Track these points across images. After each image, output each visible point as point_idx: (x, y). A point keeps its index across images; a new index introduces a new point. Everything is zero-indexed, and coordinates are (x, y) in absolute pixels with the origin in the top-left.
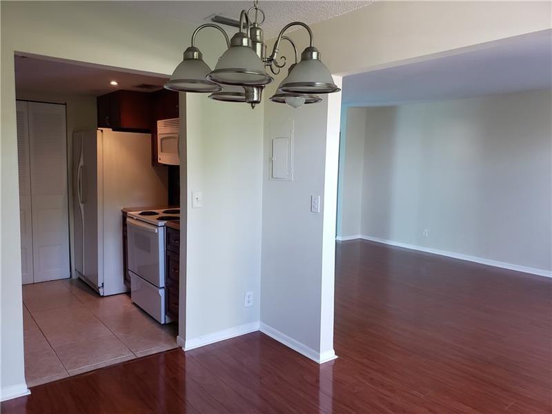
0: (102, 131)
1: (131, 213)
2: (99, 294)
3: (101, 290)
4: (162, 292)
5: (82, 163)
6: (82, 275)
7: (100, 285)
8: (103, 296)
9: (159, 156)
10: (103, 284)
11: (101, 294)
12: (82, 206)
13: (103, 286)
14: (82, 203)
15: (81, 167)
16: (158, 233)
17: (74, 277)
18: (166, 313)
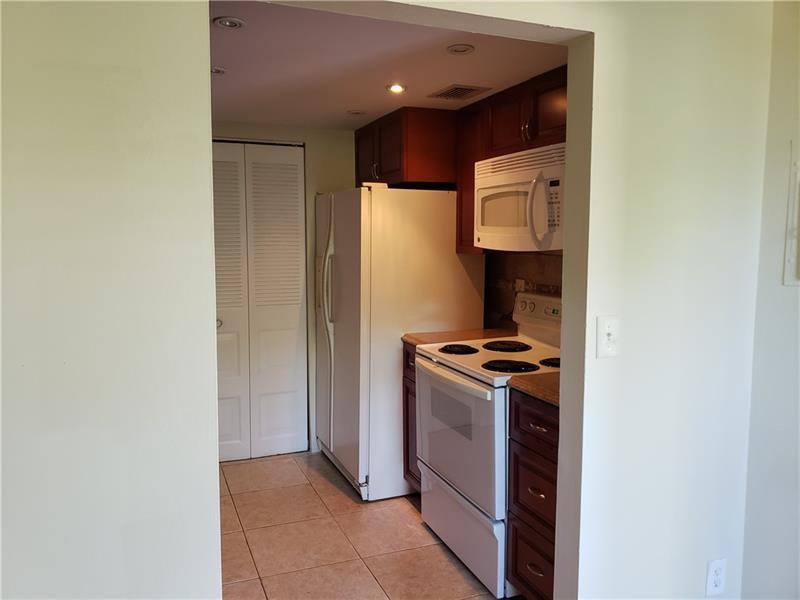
0: (370, 188)
1: (423, 346)
2: (360, 496)
3: (363, 491)
4: (499, 531)
5: (331, 251)
6: (329, 450)
7: (362, 480)
8: (367, 502)
9: (477, 234)
10: (367, 477)
11: (364, 498)
12: (331, 326)
13: (367, 482)
14: (331, 321)
15: (331, 257)
16: (492, 403)
17: (315, 449)
18: (507, 577)
